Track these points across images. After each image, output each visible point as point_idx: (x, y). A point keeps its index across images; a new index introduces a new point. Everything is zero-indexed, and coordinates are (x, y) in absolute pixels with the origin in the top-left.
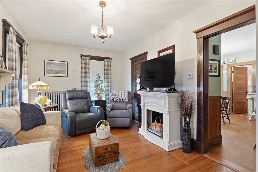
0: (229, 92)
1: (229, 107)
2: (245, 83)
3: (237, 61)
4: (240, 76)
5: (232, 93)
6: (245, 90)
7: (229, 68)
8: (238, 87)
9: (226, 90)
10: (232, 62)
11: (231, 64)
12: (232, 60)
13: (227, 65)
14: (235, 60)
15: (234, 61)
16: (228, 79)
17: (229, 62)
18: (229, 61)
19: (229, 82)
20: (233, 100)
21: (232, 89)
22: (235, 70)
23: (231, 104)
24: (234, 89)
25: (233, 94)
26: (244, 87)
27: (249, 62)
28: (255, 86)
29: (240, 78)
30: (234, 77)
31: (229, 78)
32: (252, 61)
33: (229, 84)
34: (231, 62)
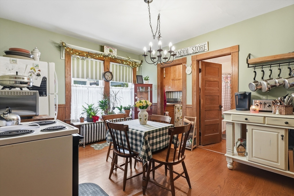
0: (195, 106)
1: (195, 135)
2: (218, 91)
3: (207, 50)
4: (212, 79)
5: (200, 109)
6: (219, 102)
7: (195, 62)
8: (208, 97)
9: (191, 104)
10: (199, 52)
11: (198, 55)
12: (199, 47)
13: (192, 56)
14: (203, 48)
15: (202, 50)
16: (192, 83)
17: (195, 52)
18: (194, 49)
19: (195, 88)
20: (201, 122)
21: (199, 101)
22: (204, 67)
23: (199, 129)
24: (203, 102)
25: (201, 111)
26: (217, 97)
27: (226, 49)
28: (236, 95)
29: (211, 82)
30: (203, 79)
31: (195, 81)
32: (230, 48)
33: (195, 91)
34: (197, 51)
